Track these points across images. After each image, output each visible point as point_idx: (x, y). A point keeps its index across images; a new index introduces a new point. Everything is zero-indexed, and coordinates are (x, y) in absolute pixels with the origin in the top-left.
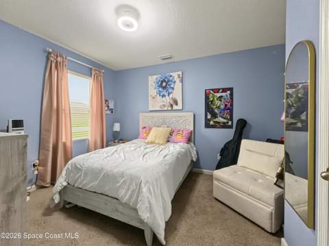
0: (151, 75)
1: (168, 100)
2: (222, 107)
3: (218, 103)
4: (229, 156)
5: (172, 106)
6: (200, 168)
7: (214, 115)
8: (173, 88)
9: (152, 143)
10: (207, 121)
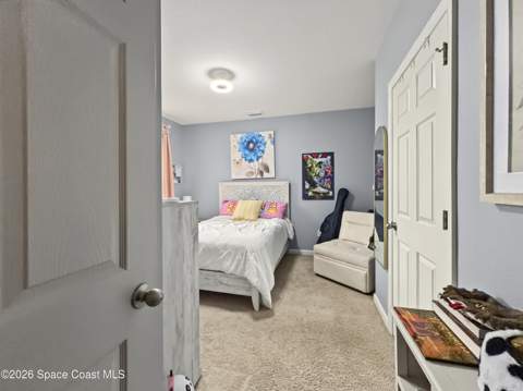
0: (233, 133)
1: (256, 165)
2: (322, 174)
3: (317, 170)
4: (331, 230)
5: (261, 173)
6: (297, 248)
7: (313, 185)
8: (263, 152)
9: (240, 219)
10: (305, 191)
